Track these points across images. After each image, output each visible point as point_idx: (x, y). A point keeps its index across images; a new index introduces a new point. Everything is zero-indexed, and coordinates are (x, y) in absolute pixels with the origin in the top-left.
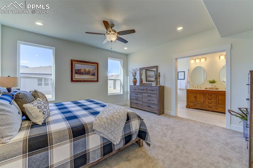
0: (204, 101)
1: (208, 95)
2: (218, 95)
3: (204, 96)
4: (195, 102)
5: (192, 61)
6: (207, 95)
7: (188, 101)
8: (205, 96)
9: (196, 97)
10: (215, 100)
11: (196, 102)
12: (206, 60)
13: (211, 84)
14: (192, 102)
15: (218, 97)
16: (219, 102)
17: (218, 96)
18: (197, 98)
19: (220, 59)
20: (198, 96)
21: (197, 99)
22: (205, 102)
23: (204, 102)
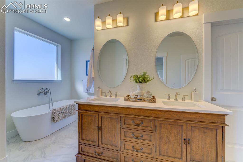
0: (121, 141)
1: (134, 122)
2: (158, 125)
3: (121, 126)
4: (100, 143)
5: (98, 23)
6: (130, 121)
7: (82, 139)
8: (124, 126)
9: (100, 129)
10: (151, 140)
11: (102, 143)
12: (128, 25)
13: (138, 85)
14: (92, 143)
15: (158, 129)
16: (162, 145)
17: (160, 127)
18: (105, 130)
19: (156, 20)
20: (106, 124)
21: (103, 135)
22: (125, 144)
23: (121, 145)
